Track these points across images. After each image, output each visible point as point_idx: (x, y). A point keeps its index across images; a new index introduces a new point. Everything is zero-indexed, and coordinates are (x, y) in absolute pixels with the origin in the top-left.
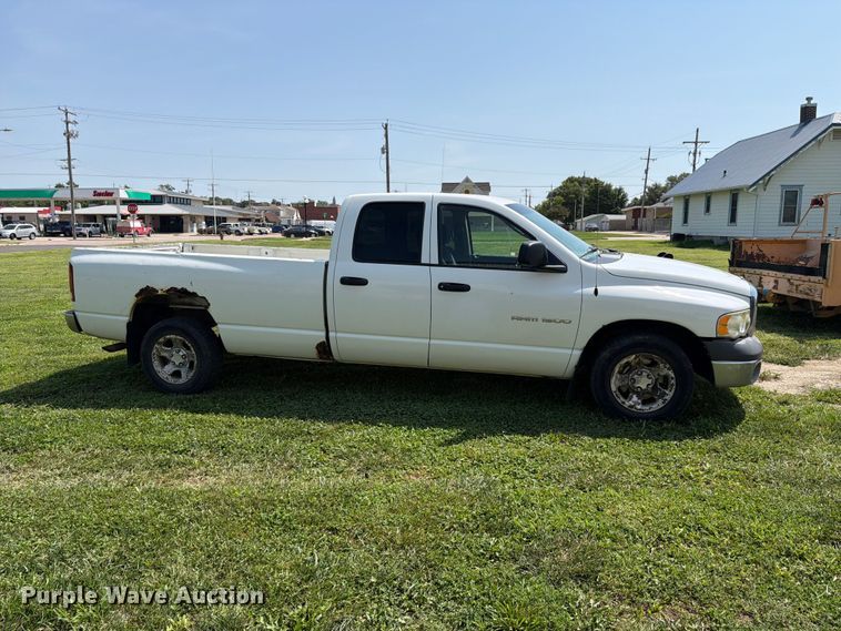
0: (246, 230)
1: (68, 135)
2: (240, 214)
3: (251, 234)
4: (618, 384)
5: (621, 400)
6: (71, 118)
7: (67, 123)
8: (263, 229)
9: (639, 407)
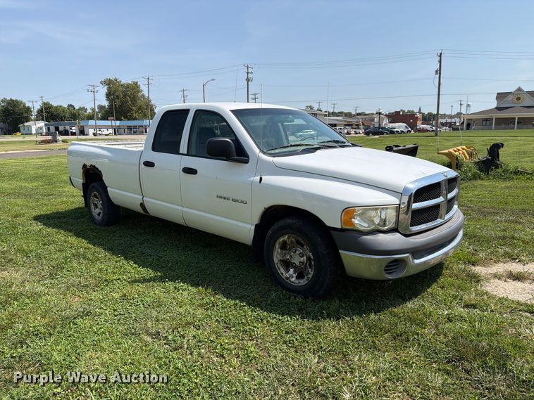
0: (346, 131)
1: (248, 80)
2: (345, 121)
3: (350, 134)
4: (280, 257)
5: (282, 270)
6: (250, 71)
7: (248, 73)
8: (357, 131)
9: (293, 279)
